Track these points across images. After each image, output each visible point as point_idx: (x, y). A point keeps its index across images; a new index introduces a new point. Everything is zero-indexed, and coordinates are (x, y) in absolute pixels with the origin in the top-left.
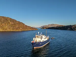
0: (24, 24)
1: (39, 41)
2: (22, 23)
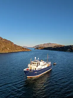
0: (12, 43)
1: (34, 69)
2: (10, 42)
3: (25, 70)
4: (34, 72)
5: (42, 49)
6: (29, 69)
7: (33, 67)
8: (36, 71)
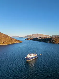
3: (26, 57)
4: (29, 59)
5: (31, 40)
6: (27, 57)
7: (29, 56)
8: (30, 58)
